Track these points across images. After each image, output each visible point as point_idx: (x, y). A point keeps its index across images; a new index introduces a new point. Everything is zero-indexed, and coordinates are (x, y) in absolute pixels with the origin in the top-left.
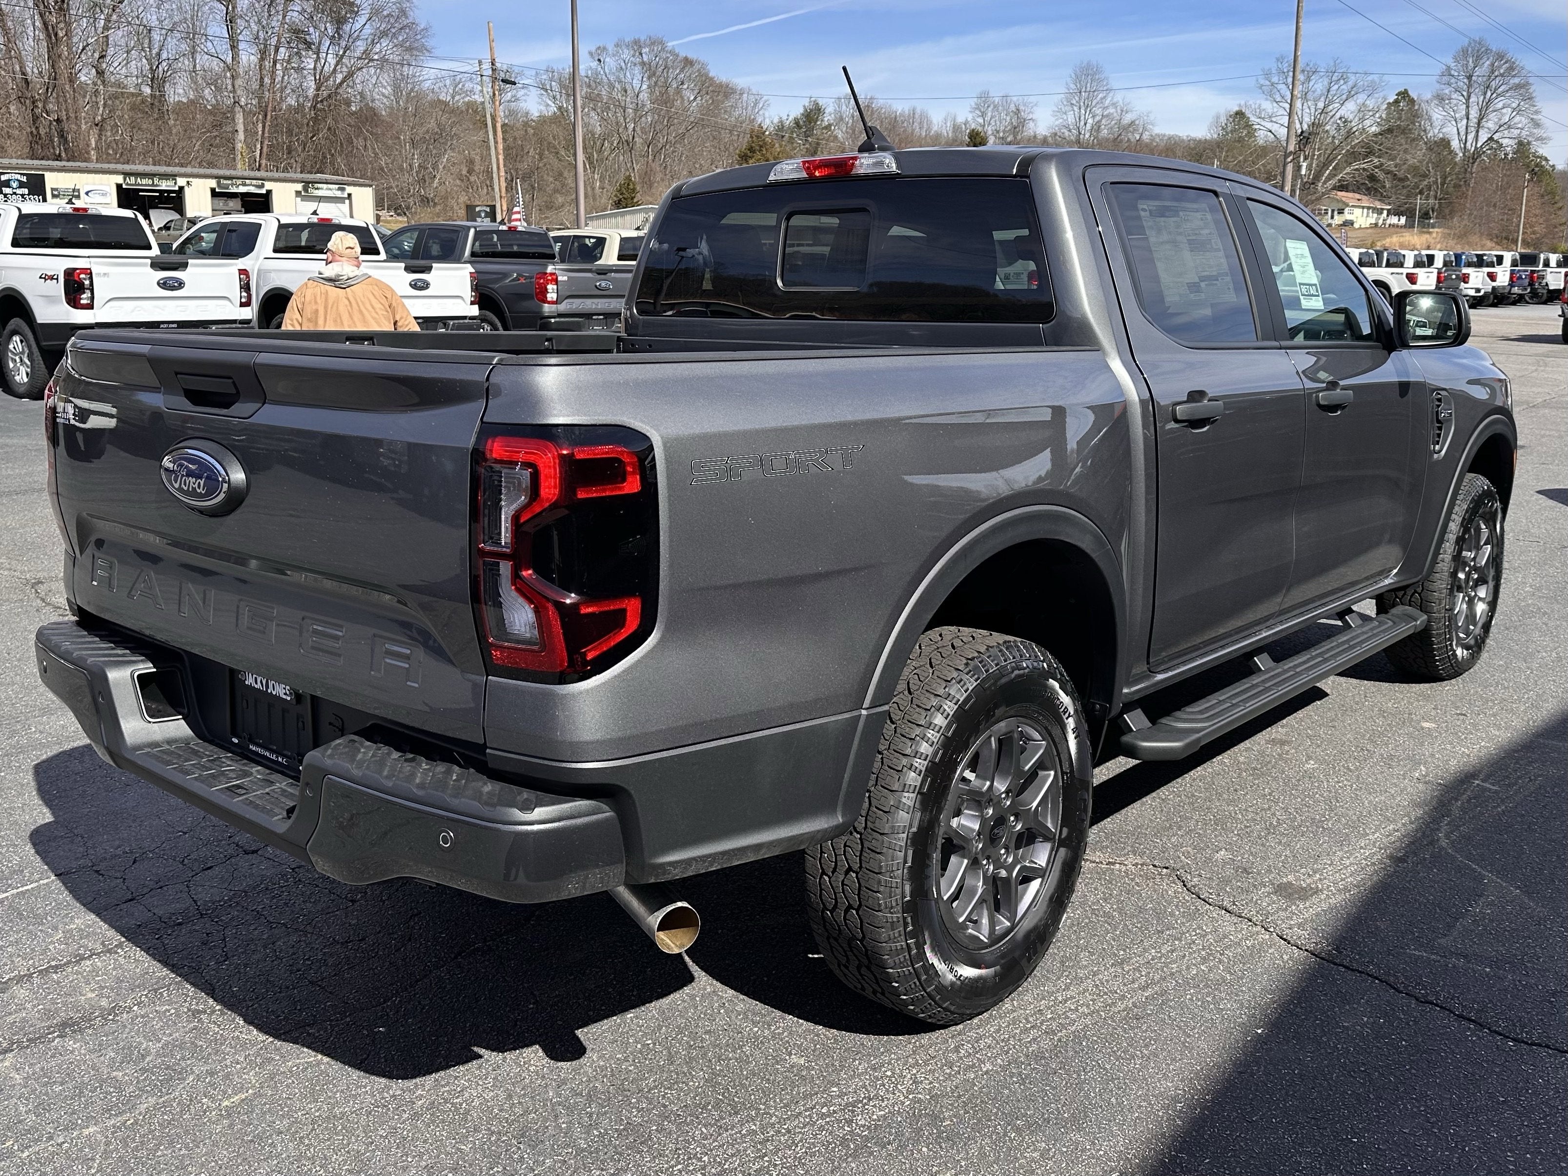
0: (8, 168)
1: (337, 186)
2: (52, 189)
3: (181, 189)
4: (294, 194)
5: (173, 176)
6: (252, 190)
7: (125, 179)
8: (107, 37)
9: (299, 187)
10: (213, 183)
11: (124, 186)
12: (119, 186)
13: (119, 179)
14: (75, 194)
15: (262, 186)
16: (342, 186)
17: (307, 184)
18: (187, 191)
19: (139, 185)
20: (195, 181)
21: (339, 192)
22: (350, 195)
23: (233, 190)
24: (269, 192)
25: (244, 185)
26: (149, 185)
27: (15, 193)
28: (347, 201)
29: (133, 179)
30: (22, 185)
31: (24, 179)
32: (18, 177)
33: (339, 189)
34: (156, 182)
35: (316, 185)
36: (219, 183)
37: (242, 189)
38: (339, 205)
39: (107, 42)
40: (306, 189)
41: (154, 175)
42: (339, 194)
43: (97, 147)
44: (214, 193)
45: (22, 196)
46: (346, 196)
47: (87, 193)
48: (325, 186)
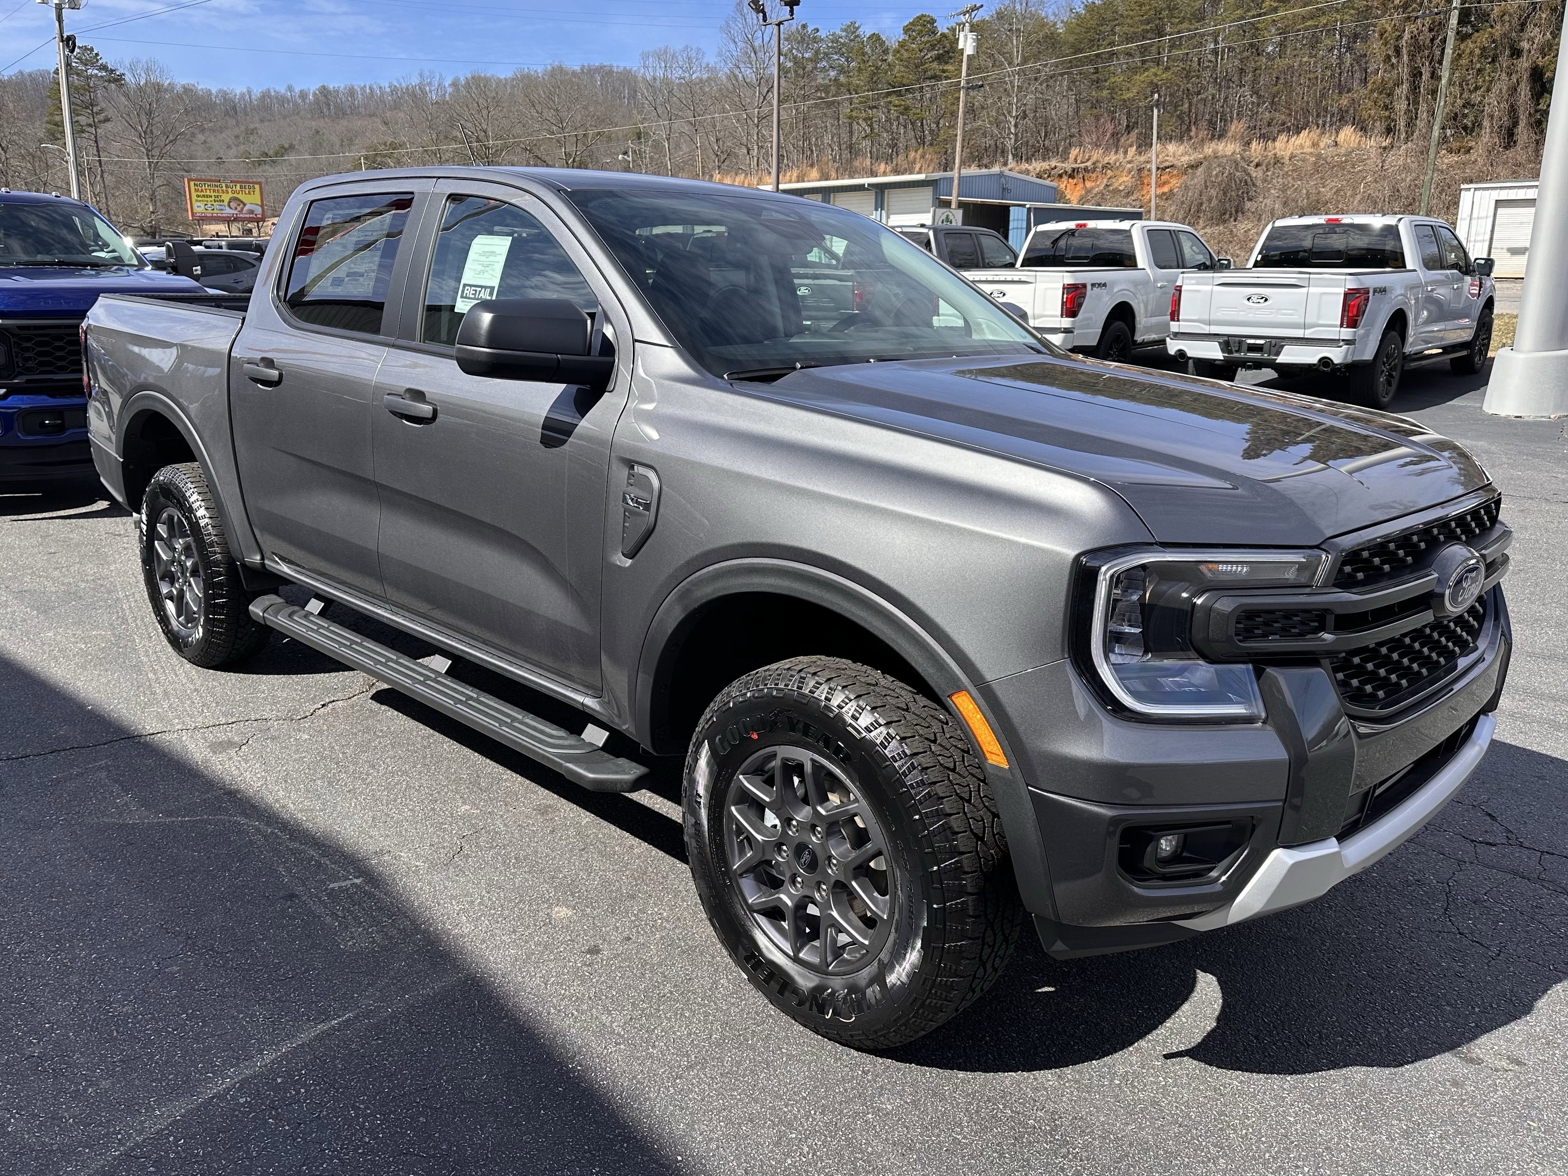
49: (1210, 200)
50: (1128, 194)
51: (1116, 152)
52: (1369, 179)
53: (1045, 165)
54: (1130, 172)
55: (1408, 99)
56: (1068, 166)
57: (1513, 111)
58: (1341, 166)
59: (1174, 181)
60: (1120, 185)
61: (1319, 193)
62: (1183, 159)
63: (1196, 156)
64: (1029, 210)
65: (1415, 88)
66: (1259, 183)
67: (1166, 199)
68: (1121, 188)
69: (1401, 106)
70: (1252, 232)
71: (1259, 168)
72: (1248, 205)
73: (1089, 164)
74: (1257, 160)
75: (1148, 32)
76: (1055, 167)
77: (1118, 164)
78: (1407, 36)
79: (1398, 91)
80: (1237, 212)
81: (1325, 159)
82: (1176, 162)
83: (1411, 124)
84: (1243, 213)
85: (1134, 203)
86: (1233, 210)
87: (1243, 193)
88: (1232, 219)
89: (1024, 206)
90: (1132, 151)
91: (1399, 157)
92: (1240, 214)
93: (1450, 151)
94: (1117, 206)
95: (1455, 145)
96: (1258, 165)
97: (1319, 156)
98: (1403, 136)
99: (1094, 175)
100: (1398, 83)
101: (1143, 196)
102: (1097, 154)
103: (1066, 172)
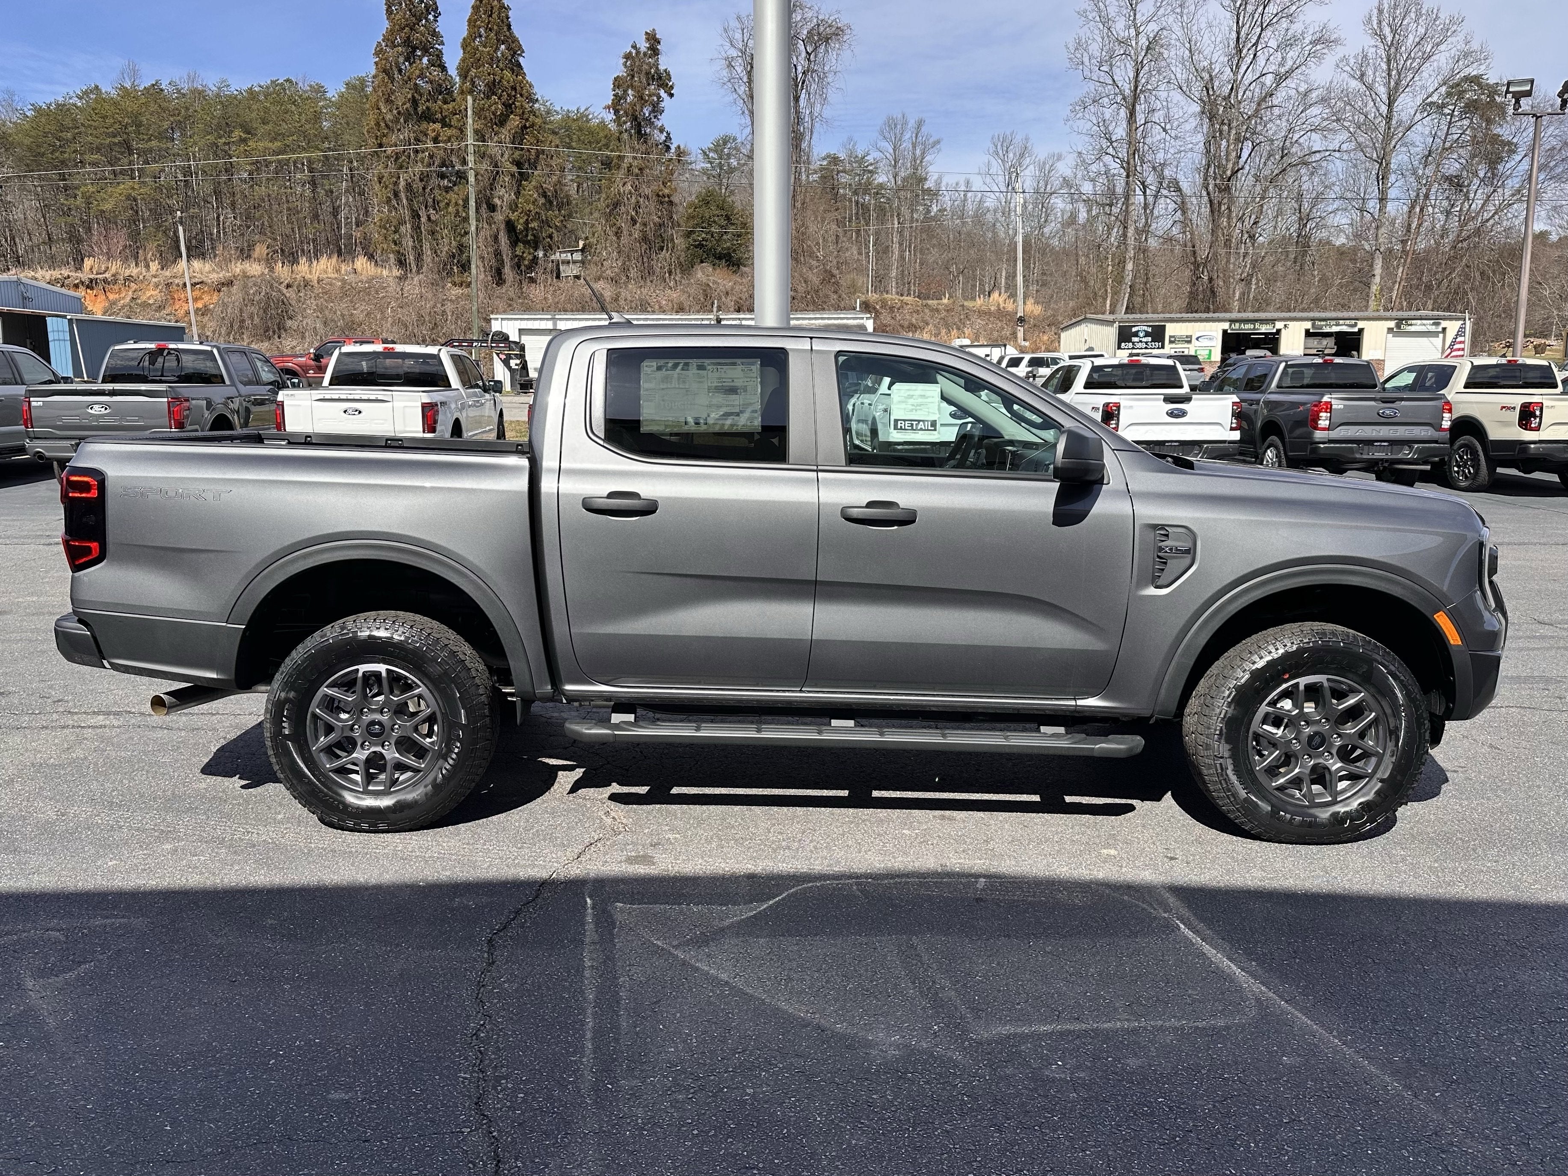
0: (1139, 322)
1: (1432, 322)
2: (1170, 337)
3: (1279, 331)
4: (1386, 330)
5: (1273, 321)
6: (1345, 329)
7: (1230, 325)
8: (1262, 206)
9: (1392, 324)
10: (1308, 325)
11: (1229, 331)
12: (1225, 332)
13: (1226, 326)
14: (1188, 340)
15: (1355, 325)
16: (1436, 320)
17: (1400, 321)
18: (1284, 334)
19: (1242, 329)
20: (1291, 324)
21: (1434, 327)
22: (1444, 329)
23: (1327, 330)
24: (1361, 331)
25: (1337, 325)
26: (1251, 329)
27: (1141, 341)
28: (1441, 335)
29: (1237, 325)
30: (1147, 334)
31: (1150, 330)
32: (1146, 328)
33: (1434, 324)
34: (1257, 326)
35: (1409, 322)
36: (1313, 326)
37: (1335, 329)
38: (1432, 339)
39: (1261, 210)
40: (1398, 326)
41: (1256, 321)
42: (1433, 328)
43: (1240, 298)
44: (1308, 334)
45: (1146, 343)
46: (1440, 329)
47: (1197, 339)
48: (1419, 322)
49: (251, 317)
50: (160, 308)
51: (137, 265)
52: (393, 304)
53: (56, 274)
54: (157, 286)
55: (412, 237)
56: (84, 275)
57: (498, 254)
58: (366, 291)
59: (206, 298)
60: (149, 298)
61: (352, 314)
62: (211, 276)
63: (223, 275)
64: (70, 321)
65: (417, 228)
66: (293, 303)
67: (203, 315)
68: (151, 302)
69: (408, 243)
70: (298, 348)
71: (290, 289)
72: (289, 323)
73: (107, 275)
74: (287, 282)
75: (115, 144)
76: (69, 277)
77: (141, 278)
78: (402, 183)
79: (403, 229)
80: (279, 329)
81: (350, 284)
82: (205, 279)
83: (419, 257)
84: (285, 330)
85: (168, 317)
86: (276, 327)
87: (282, 311)
88: (276, 336)
89: (65, 317)
90: (154, 266)
91: (415, 286)
92: (282, 331)
93: (455, 284)
94: (150, 320)
95: (457, 279)
96: (288, 286)
97: (344, 281)
98: (414, 269)
99: (116, 287)
100: (401, 222)
101: (176, 310)
102: (115, 267)
103: (82, 283)
